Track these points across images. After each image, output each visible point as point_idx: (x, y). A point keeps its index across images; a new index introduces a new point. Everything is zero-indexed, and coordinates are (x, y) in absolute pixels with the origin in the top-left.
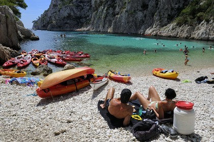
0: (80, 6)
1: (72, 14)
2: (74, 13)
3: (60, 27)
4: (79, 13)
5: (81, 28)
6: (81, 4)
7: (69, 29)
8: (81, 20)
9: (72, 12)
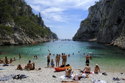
0: (95, 24)
1: (89, 30)
2: (90, 29)
3: (80, 38)
4: (93, 29)
5: (93, 39)
6: (96, 23)
7: (85, 40)
8: (94, 33)
9: (89, 29)
